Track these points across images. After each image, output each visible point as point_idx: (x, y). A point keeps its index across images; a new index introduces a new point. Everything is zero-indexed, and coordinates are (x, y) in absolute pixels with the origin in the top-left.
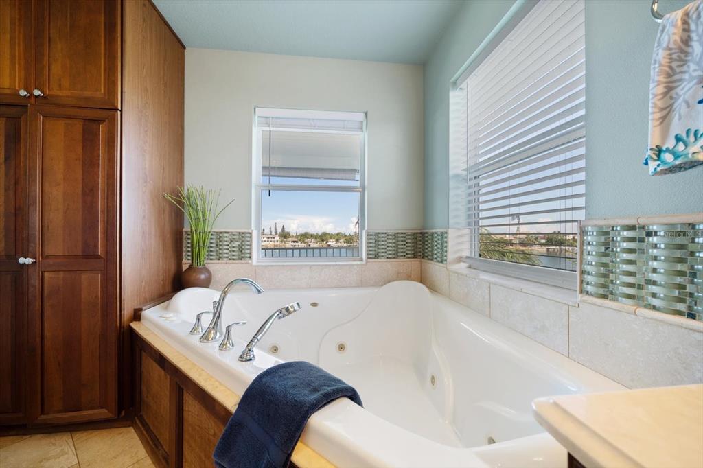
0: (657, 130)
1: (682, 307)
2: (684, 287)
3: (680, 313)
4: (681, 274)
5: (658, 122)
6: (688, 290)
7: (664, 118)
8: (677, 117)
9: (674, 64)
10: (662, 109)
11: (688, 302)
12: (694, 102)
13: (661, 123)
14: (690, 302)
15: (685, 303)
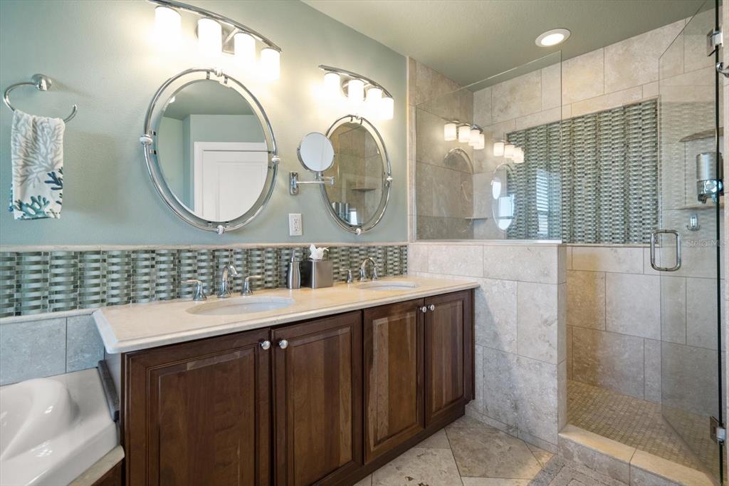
0: (19, 189)
1: (12, 310)
2: (12, 296)
3: (10, 314)
4: (11, 287)
5: (19, 184)
6: (15, 297)
7: (22, 182)
8: (31, 185)
9: (29, 150)
10: (22, 176)
11: (15, 305)
12: (42, 181)
13: (21, 185)
14: (17, 305)
15: (13, 306)
